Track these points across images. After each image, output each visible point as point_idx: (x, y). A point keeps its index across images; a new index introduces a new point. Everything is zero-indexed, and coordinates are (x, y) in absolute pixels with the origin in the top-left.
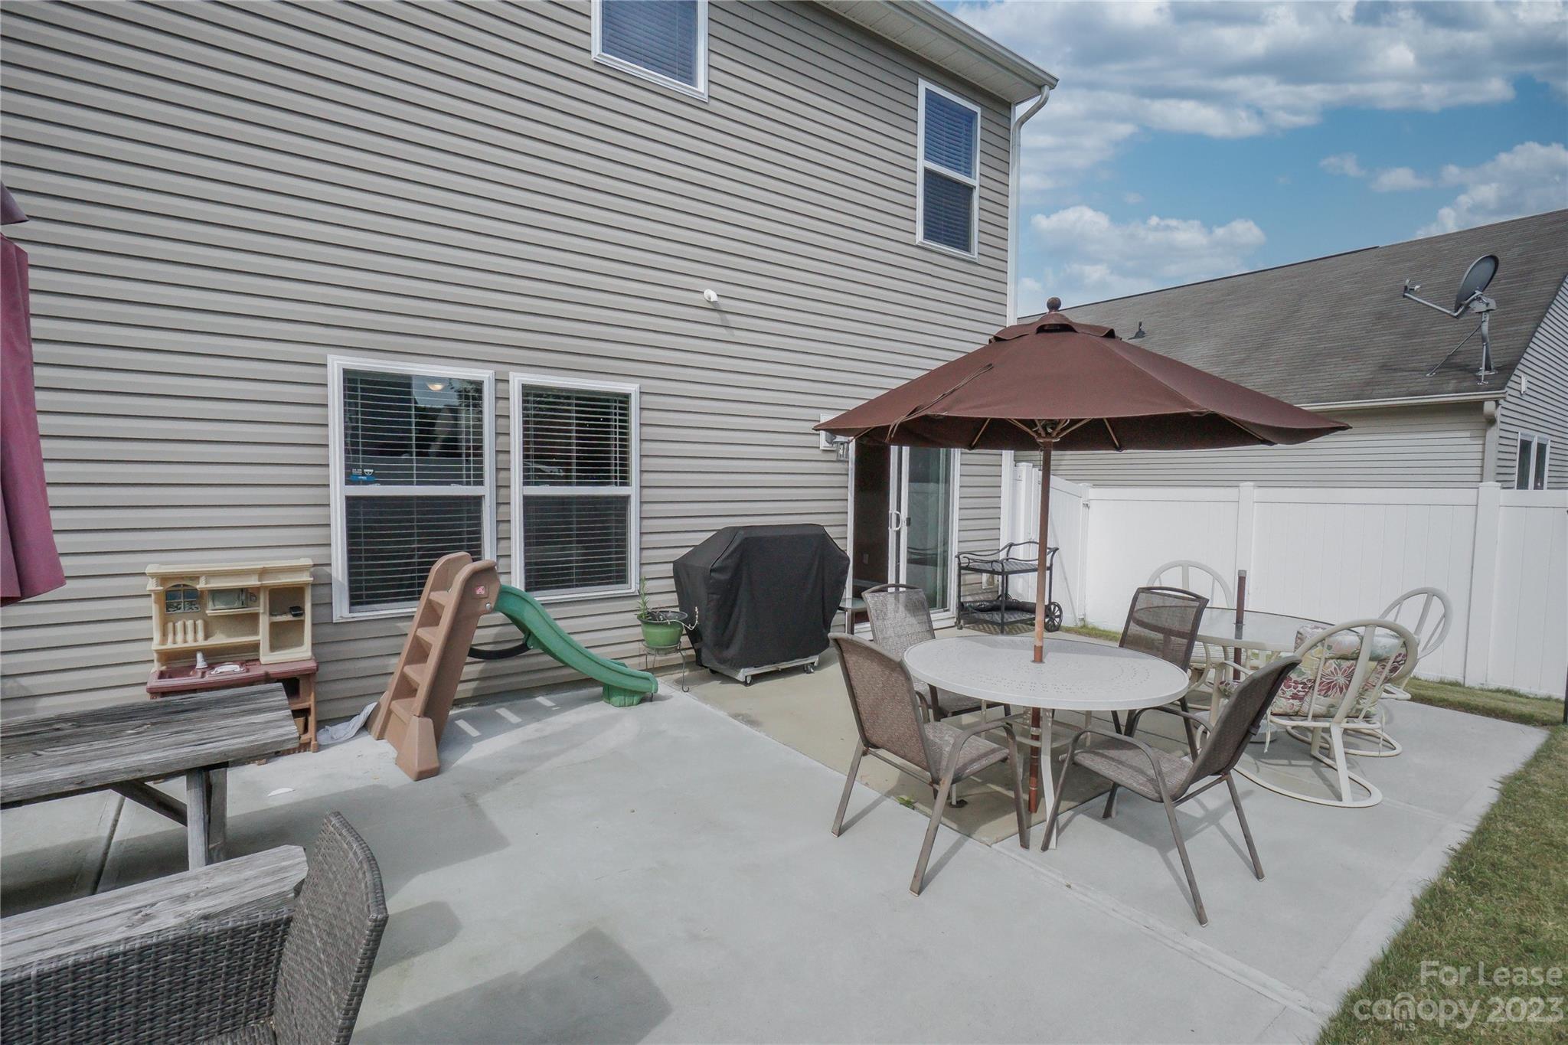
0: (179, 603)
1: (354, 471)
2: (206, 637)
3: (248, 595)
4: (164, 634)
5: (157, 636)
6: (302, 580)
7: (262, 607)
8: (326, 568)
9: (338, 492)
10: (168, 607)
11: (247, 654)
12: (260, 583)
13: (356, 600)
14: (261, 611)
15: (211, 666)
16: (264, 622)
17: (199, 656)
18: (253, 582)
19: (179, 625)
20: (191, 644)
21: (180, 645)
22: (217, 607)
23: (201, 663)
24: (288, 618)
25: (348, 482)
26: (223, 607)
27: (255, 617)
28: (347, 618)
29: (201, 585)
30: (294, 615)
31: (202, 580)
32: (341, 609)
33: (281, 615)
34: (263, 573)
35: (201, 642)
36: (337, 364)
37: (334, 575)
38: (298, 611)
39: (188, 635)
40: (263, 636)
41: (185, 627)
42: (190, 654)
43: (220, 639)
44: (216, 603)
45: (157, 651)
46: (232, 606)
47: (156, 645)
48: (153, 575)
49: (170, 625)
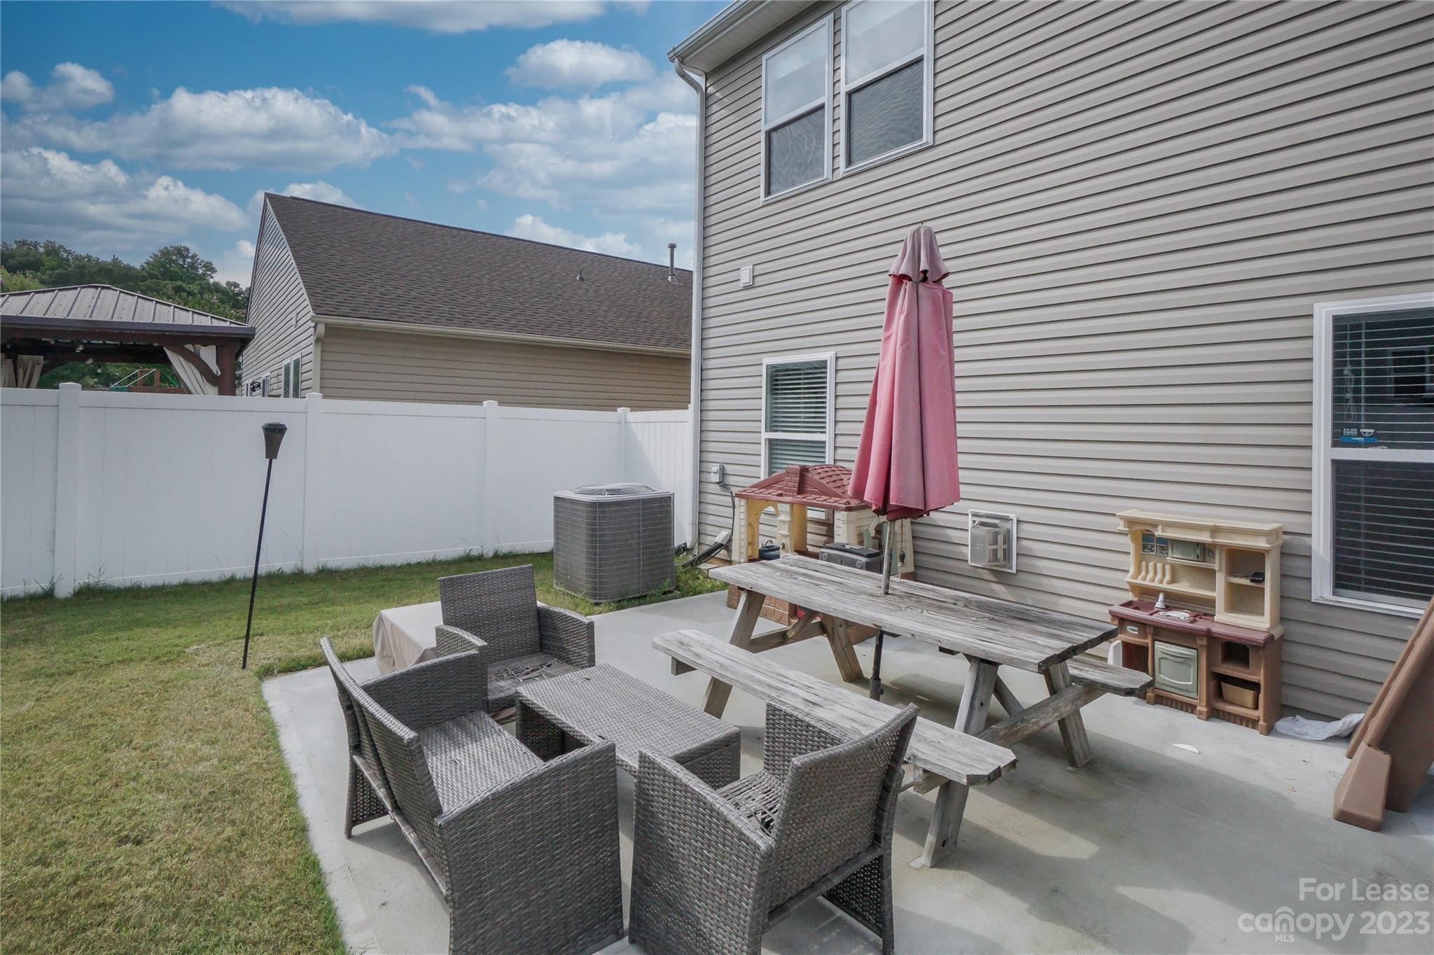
0: (1152, 546)
1: (1346, 432)
2: (1173, 581)
3: (1205, 550)
4: (1139, 571)
5: (1132, 570)
6: (1257, 544)
7: (1218, 563)
8: (1305, 539)
9: (1323, 454)
10: (1144, 547)
11: (1203, 607)
12: (1211, 540)
13: (1343, 580)
14: (1217, 568)
15: (1168, 608)
16: (1221, 579)
17: (1161, 596)
18: (1205, 538)
19: (1151, 565)
20: (1156, 584)
21: (1147, 583)
22: (1175, 556)
23: (1159, 604)
24: (1246, 582)
25: (1336, 444)
26: (1180, 556)
27: (1211, 573)
28: (1327, 600)
29: (1159, 533)
30: (1252, 581)
31: (1160, 528)
32: (1322, 587)
33: (1242, 577)
34: (1215, 530)
35: (1165, 586)
36: (1325, 312)
37: (1314, 547)
38: (1258, 577)
39: (1156, 576)
40: (1218, 593)
41: (1155, 566)
42: (1154, 593)
43: (1183, 587)
44: (1175, 551)
45: (1130, 583)
46: (1189, 558)
47: (1128, 578)
48: (1122, 518)
49: (1144, 563)
